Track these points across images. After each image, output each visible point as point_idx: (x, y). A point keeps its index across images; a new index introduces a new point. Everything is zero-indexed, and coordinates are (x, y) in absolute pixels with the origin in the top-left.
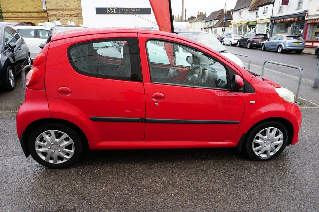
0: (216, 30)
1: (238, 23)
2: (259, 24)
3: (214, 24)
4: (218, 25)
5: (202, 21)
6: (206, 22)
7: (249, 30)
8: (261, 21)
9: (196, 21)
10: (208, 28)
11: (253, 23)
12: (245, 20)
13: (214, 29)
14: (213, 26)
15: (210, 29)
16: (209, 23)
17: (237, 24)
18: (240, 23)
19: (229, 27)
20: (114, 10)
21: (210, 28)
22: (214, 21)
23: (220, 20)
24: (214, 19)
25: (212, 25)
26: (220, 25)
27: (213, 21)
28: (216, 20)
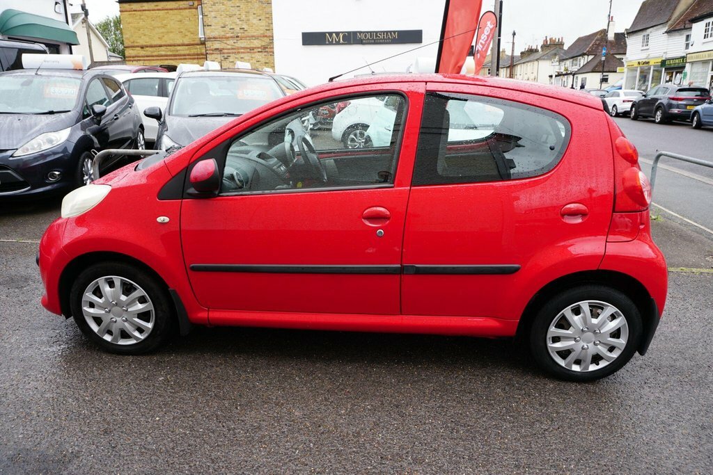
0: (586, 78)
1: (640, 61)
2: (692, 63)
3: (582, 65)
4: (590, 68)
5: (550, 59)
6: (561, 60)
7: (668, 79)
8: (697, 57)
9: (537, 60)
10: (567, 74)
11: (677, 61)
12: (657, 55)
13: (580, 77)
14: (579, 70)
15: (571, 76)
16: (568, 63)
17: (636, 65)
18: (644, 61)
19: (616, 72)
20: (341, 35)
21: (571, 74)
22: (581, 57)
23: (596, 55)
24: (580, 53)
25: (575, 69)
26: (596, 66)
27: (579, 58)
28: (586, 57)
